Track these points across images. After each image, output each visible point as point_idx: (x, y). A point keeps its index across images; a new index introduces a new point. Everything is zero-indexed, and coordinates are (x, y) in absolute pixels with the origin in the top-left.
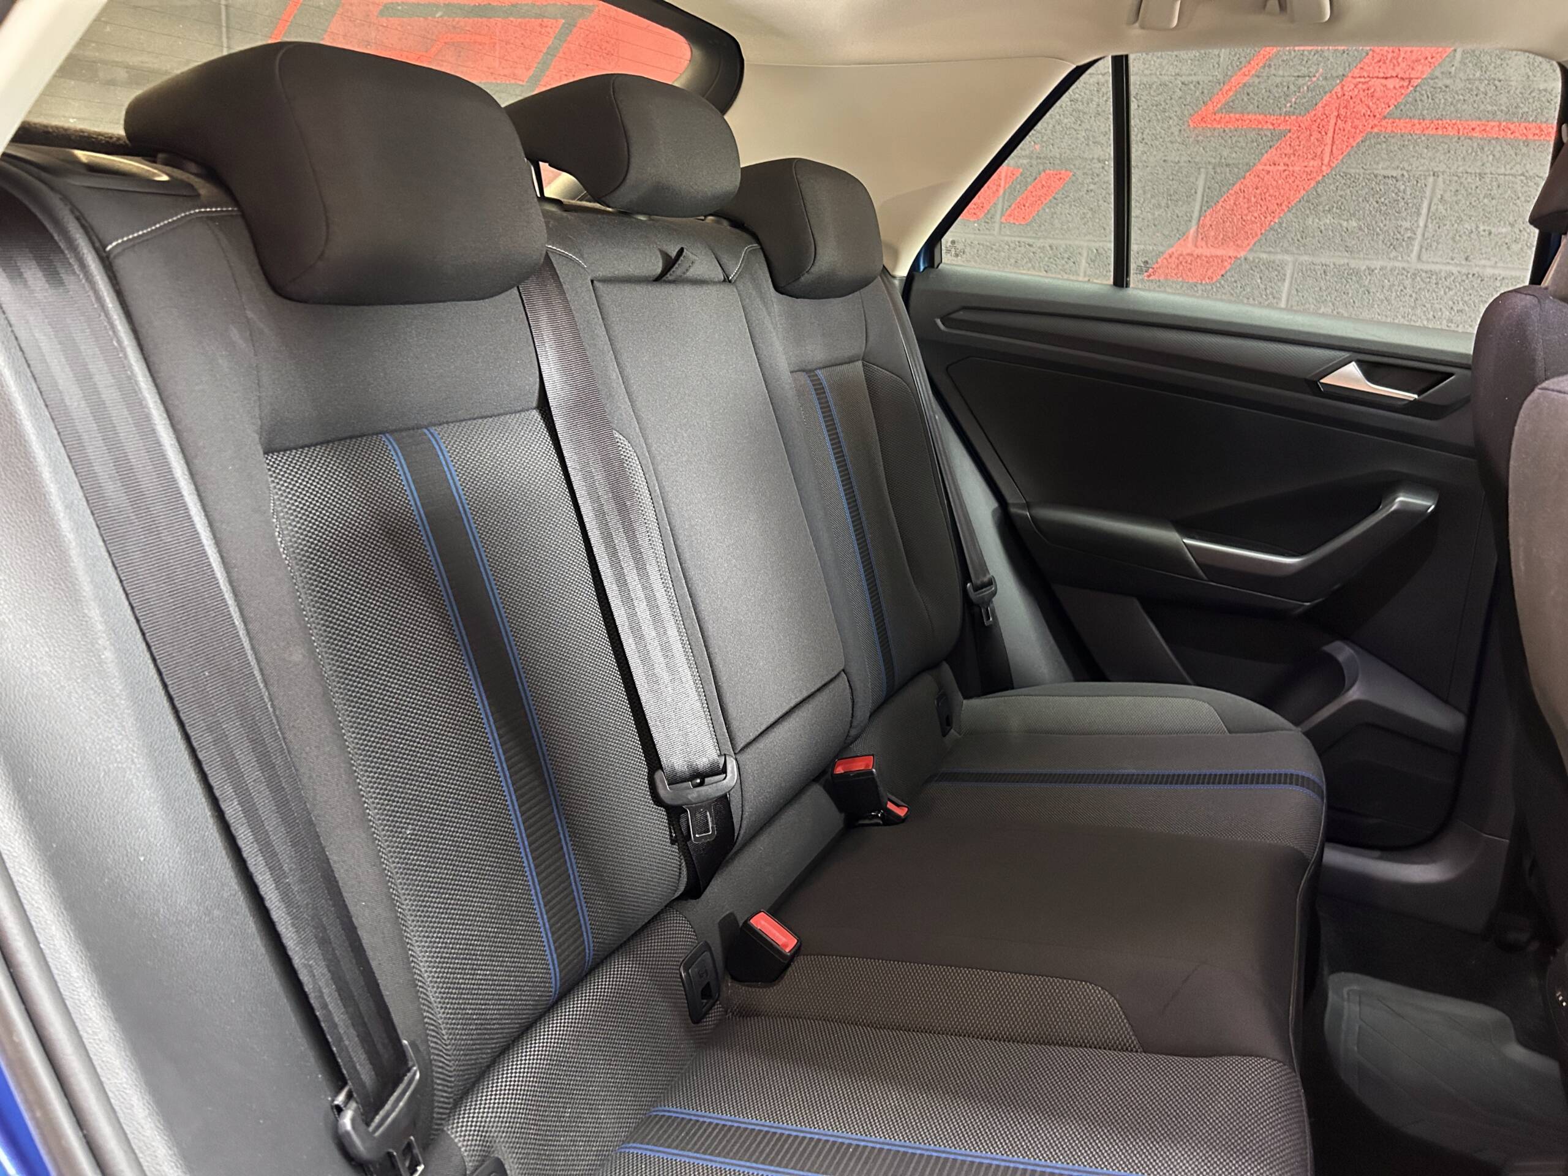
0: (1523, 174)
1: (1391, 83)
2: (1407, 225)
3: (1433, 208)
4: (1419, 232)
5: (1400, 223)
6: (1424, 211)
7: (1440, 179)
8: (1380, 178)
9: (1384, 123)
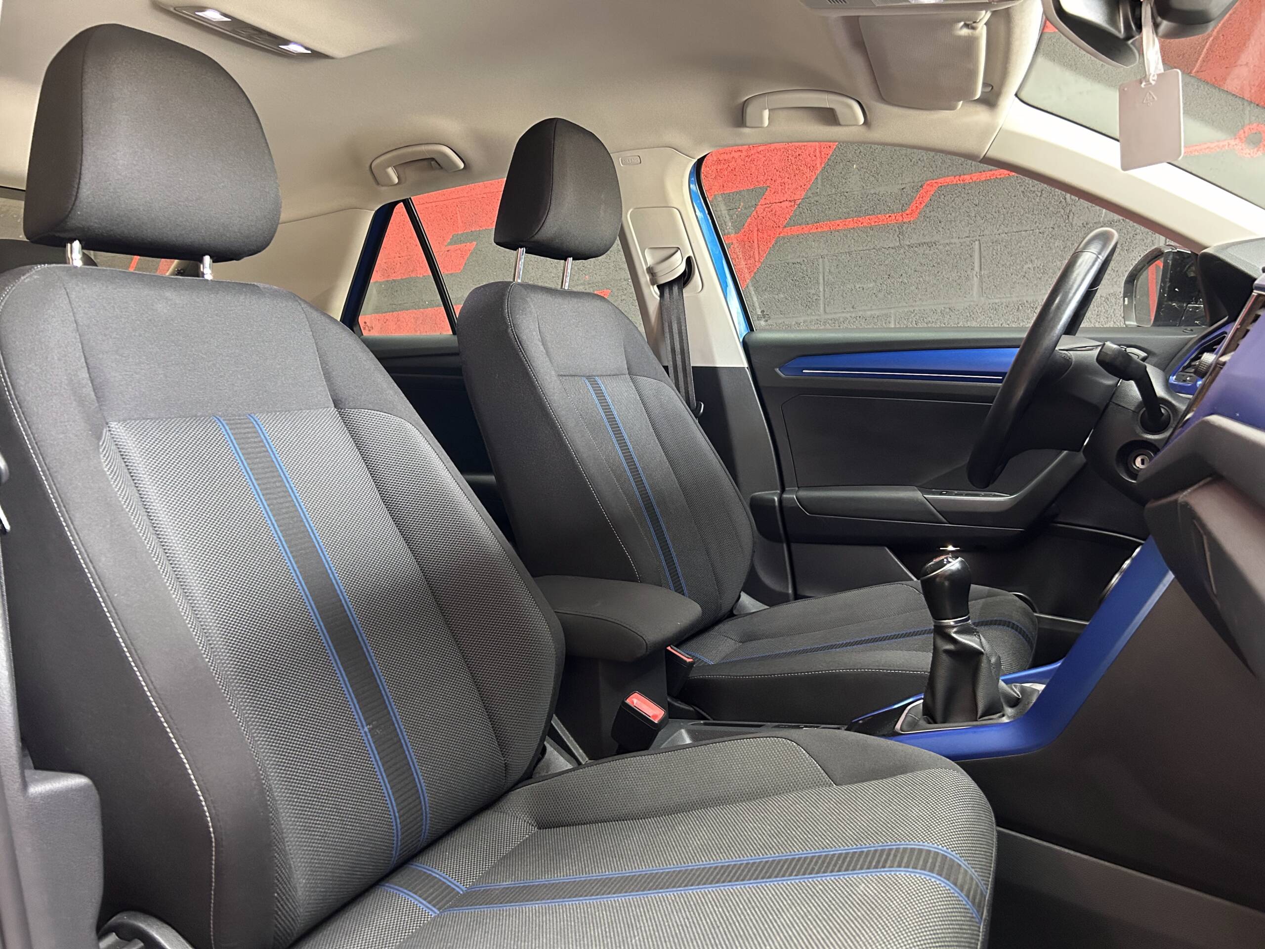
0: (874, 248)
1: (784, 205)
2: (813, 291)
3: (826, 279)
4: (821, 294)
5: (808, 291)
6: (821, 281)
7: (826, 259)
8: (791, 264)
9: (785, 230)
